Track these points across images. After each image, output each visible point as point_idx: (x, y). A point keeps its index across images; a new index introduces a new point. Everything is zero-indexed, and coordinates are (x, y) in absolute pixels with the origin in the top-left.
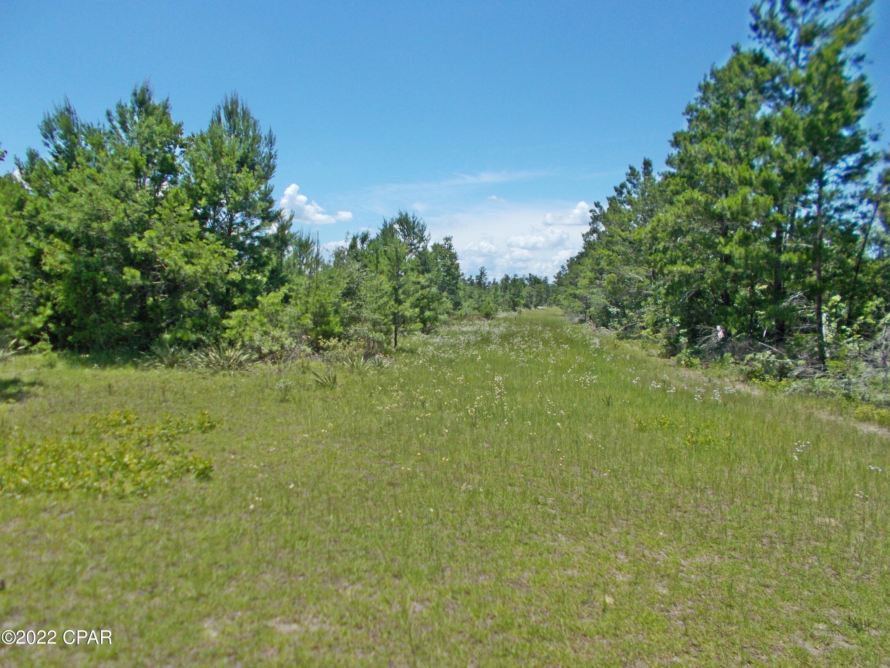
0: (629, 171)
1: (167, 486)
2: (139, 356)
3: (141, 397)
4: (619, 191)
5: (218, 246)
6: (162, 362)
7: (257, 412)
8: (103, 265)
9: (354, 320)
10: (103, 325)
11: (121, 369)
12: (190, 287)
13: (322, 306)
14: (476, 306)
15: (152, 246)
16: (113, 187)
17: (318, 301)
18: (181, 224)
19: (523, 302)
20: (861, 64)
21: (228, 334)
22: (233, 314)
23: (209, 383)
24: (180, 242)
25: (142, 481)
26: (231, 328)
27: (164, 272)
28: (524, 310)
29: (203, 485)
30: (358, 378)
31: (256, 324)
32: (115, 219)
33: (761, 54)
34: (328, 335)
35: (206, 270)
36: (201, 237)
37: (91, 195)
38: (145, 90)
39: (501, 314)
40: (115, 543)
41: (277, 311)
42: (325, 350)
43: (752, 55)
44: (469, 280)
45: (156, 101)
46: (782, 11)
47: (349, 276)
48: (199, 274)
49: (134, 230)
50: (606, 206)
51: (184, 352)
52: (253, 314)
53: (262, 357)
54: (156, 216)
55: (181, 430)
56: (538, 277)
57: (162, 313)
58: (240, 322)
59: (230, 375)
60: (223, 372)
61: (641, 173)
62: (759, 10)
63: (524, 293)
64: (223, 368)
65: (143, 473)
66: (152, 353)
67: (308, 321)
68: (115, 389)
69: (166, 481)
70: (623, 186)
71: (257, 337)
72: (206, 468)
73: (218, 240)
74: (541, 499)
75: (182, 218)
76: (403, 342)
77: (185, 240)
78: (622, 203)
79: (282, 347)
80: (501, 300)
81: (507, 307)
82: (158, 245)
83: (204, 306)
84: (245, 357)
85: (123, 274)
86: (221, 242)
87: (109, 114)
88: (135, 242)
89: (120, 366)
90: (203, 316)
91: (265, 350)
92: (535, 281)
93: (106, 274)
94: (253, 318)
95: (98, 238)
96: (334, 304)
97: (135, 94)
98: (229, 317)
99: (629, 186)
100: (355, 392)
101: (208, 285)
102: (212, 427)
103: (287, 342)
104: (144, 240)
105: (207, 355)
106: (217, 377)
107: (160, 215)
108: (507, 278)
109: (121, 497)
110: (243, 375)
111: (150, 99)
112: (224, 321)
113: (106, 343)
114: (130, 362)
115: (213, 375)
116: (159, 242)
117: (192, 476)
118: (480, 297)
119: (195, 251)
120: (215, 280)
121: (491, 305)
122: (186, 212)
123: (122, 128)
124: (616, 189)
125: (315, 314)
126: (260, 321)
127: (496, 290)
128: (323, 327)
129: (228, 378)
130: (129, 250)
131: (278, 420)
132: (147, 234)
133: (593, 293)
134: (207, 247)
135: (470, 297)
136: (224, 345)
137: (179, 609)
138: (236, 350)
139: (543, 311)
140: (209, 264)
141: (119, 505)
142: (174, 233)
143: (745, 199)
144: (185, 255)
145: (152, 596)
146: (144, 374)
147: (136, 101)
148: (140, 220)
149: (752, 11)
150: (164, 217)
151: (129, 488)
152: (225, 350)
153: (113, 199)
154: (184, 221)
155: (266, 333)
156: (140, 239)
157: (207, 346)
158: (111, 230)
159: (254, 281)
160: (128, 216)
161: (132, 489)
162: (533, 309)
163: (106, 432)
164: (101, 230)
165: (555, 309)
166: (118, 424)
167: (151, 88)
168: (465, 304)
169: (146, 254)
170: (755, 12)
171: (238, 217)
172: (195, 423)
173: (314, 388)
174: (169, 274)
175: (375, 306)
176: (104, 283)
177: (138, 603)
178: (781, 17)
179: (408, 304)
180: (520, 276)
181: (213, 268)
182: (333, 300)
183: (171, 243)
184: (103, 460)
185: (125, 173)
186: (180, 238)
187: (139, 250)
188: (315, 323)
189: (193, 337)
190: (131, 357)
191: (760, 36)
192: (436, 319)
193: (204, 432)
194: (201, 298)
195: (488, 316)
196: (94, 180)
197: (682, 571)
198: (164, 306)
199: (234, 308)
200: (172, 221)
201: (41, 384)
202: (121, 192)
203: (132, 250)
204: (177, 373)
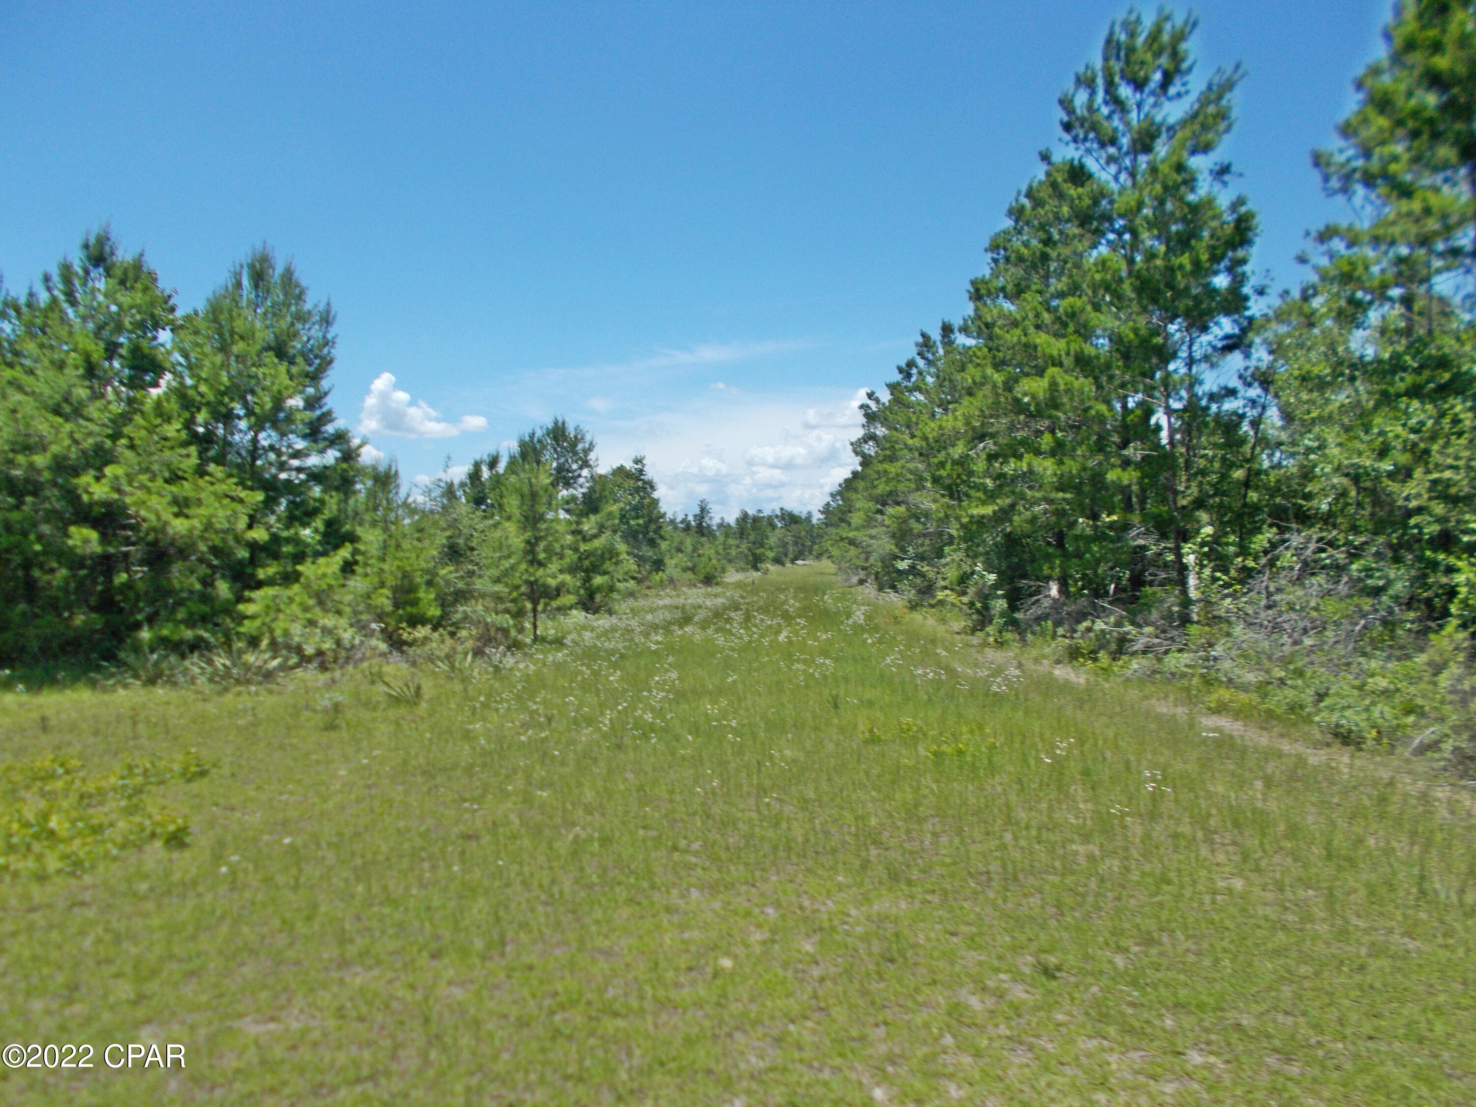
0: (920, 340)
1: (115, 859)
2: (98, 668)
3: (96, 733)
4: (906, 371)
5: (230, 486)
6: (136, 676)
7: (282, 747)
8: (35, 525)
9: (462, 596)
10: (38, 622)
11: (68, 692)
12: (183, 553)
13: (406, 575)
14: (690, 564)
15: (119, 490)
16: (51, 397)
17: (399, 567)
18: (167, 454)
19: (770, 554)
20: (1226, 178)
21: (248, 627)
22: (257, 594)
23: (211, 708)
24: (167, 481)
25: (74, 853)
26: (253, 617)
27: (139, 531)
28: (773, 568)
29: (176, 855)
30: (458, 687)
31: (295, 607)
32: (55, 449)
33: (1082, 166)
34: (414, 621)
35: (208, 526)
36: (201, 472)
37: (14, 411)
38: (103, 240)
39: (732, 576)
40: (23, 938)
41: (330, 587)
42: (410, 645)
43: (1067, 167)
44: (683, 522)
45: (124, 254)
46: (1106, 103)
47: (450, 527)
48: (196, 533)
49: (88, 466)
50: (885, 397)
51: (173, 659)
52: (289, 593)
53: (304, 660)
54: (123, 441)
55: (152, 779)
56: (796, 512)
57: (138, 599)
58: (268, 607)
59: (249, 693)
60: (238, 688)
61: (939, 344)
62: (1072, 101)
63: (773, 540)
64: (238, 682)
65: (77, 842)
66: (122, 664)
67: (384, 600)
68: (51, 723)
69: (115, 852)
70: (911, 364)
71: (296, 629)
72: (179, 830)
73: (230, 476)
74: (683, 843)
75: (168, 444)
76: (548, 627)
77: (175, 478)
78: (910, 391)
79: (338, 642)
80: (733, 552)
81: (742, 565)
82: (128, 489)
83: (208, 582)
84: (275, 663)
85: (68, 536)
86: (235, 480)
87: (47, 279)
88: (89, 484)
89: (65, 687)
90: (205, 598)
91: (309, 650)
92: (791, 519)
93: (40, 538)
94: (291, 600)
95: (27, 480)
96: (427, 571)
97: (86, 246)
98: (250, 600)
99: (921, 363)
100: (450, 709)
101: (215, 550)
102: (203, 774)
103: (347, 636)
104: (104, 481)
105: (210, 662)
106: (229, 697)
107: (131, 439)
108: (745, 516)
109: (41, 878)
110: (271, 692)
111: (112, 254)
112: (241, 607)
113: (43, 651)
114: (83, 679)
115: (220, 694)
116: (130, 484)
117: (158, 844)
118: (695, 549)
119: (192, 494)
120: (223, 540)
121: (714, 561)
122: (175, 434)
123: (68, 301)
124: (901, 370)
125: (395, 590)
126: (301, 604)
127: (727, 536)
128: (409, 609)
129: (245, 697)
130: (79, 497)
131: (314, 757)
132: (109, 471)
133: (872, 537)
134: (212, 489)
135: (679, 550)
136: (242, 644)
137: (106, 1016)
138: (262, 652)
139: (805, 568)
140: (212, 516)
141: (36, 890)
142: (156, 467)
143: (1053, 385)
144: (175, 501)
145: (70, 1001)
146: (106, 697)
147: (89, 258)
148: (99, 449)
149: (1061, 102)
150: (137, 442)
151: (53, 864)
152: (241, 652)
153: (51, 417)
154: (172, 448)
155: (312, 623)
156: (98, 479)
157: (208, 647)
158: (49, 468)
159: (296, 540)
160: (76, 442)
161: (60, 865)
162: (788, 565)
163: (28, 787)
164: (31, 466)
165: (826, 565)
166: (52, 776)
167: (113, 236)
168: (670, 562)
169: (107, 504)
170: (1066, 104)
171: (266, 438)
172: (177, 767)
173: (383, 705)
174: (147, 534)
175: (495, 572)
176: (37, 554)
177: (48, 1012)
178: (1105, 111)
179: (553, 567)
180: (766, 513)
181: (221, 523)
182: (424, 565)
183: (150, 484)
184: (15, 826)
185: (72, 374)
186: (167, 475)
187: (96, 497)
188: (397, 605)
189: (188, 634)
190: (85, 672)
191: (1075, 140)
192: (612, 589)
193: (189, 781)
194: (203, 570)
195: (708, 580)
196: (20, 388)
197: (846, 923)
198: (141, 587)
199: (259, 585)
200: (153, 449)
202: (65, 405)
203: (85, 498)
204: (160, 692)
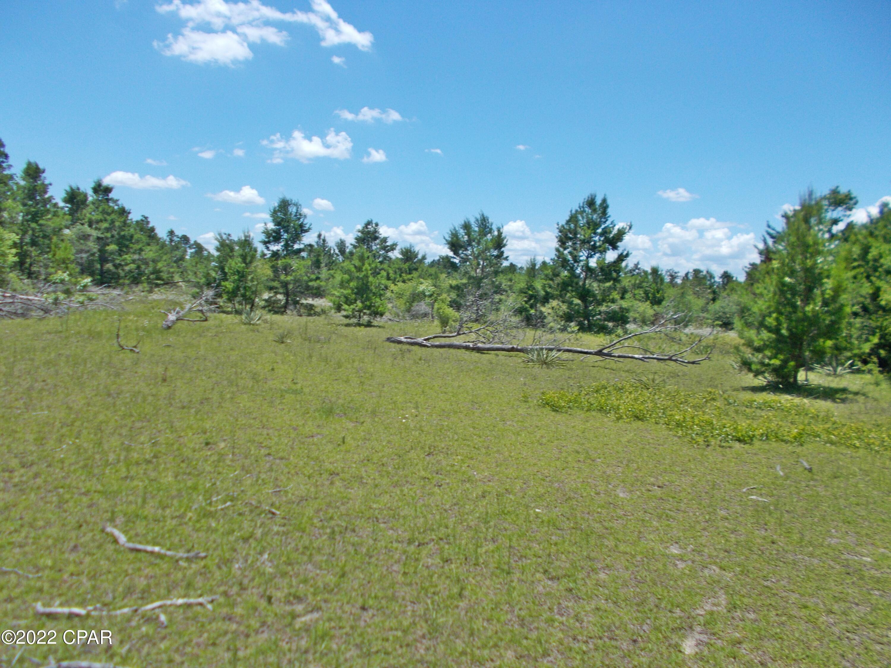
201: (864, 395)
